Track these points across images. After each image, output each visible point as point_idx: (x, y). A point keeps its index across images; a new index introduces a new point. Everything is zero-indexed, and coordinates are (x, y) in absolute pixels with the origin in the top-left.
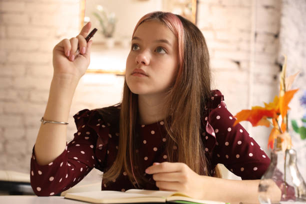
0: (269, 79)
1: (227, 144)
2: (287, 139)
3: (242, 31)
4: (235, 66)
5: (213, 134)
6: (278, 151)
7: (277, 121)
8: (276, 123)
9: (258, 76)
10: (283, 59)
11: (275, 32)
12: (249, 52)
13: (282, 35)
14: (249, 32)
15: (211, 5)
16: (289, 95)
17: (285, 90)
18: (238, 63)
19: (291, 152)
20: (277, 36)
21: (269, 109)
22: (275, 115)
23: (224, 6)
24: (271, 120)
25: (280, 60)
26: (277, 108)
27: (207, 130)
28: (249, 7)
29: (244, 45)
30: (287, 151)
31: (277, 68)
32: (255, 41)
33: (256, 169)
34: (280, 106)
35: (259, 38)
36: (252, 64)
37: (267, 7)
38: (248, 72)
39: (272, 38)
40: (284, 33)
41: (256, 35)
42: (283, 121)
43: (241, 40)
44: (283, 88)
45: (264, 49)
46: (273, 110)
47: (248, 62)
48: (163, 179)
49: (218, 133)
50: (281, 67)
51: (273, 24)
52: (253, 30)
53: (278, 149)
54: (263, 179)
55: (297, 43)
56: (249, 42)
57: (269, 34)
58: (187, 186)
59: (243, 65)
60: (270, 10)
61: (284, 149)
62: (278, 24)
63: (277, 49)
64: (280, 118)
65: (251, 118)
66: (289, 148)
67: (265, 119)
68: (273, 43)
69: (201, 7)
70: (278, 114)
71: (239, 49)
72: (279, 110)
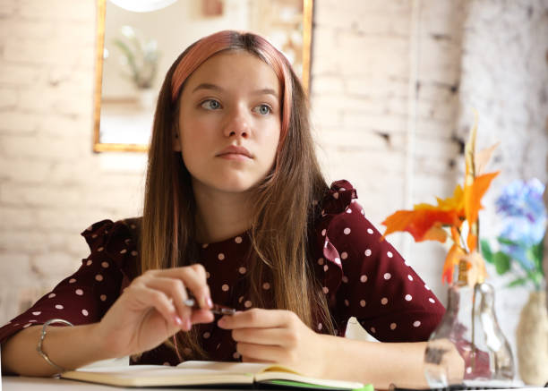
0: (441, 166)
1: (364, 279)
2: (478, 265)
3: (393, 79)
4: (381, 142)
5: (338, 261)
6: (461, 286)
7: (459, 232)
8: (457, 235)
9: (421, 160)
10: (467, 130)
11: (451, 82)
12: (405, 116)
13: (464, 88)
14: (406, 81)
15: (338, 31)
16: (482, 184)
17: (474, 175)
18: (386, 137)
19: (485, 288)
20: (454, 89)
21: (446, 209)
22: (456, 220)
23: (361, 34)
24: (448, 230)
25: (460, 134)
26: (459, 208)
27: (326, 254)
28: (406, 37)
29: (396, 105)
30: (477, 286)
31: (456, 148)
32: (417, 97)
33: (417, 324)
34: (466, 204)
35: (424, 92)
36: (412, 140)
37: (438, 37)
38: (405, 154)
39: (446, 92)
40: (467, 85)
41: (418, 86)
42: (470, 231)
43: (391, 96)
44: (471, 171)
45: (432, 113)
46: (453, 211)
47: (404, 134)
48: (252, 339)
49: (347, 259)
50: (462, 146)
51: (448, 67)
52: (414, 78)
53: (461, 282)
54: (434, 339)
55: (490, 103)
56: (405, 98)
57: (440, 86)
58: (294, 354)
59: (395, 140)
60: (444, 43)
61: (472, 282)
62: (456, 68)
63: (456, 113)
64: (465, 226)
65: (412, 226)
66: (480, 282)
67: (438, 227)
68: (447, 101)
69: (319, 32)
70: (462, 218)
71: (387, 112)
72: (463, 211)
